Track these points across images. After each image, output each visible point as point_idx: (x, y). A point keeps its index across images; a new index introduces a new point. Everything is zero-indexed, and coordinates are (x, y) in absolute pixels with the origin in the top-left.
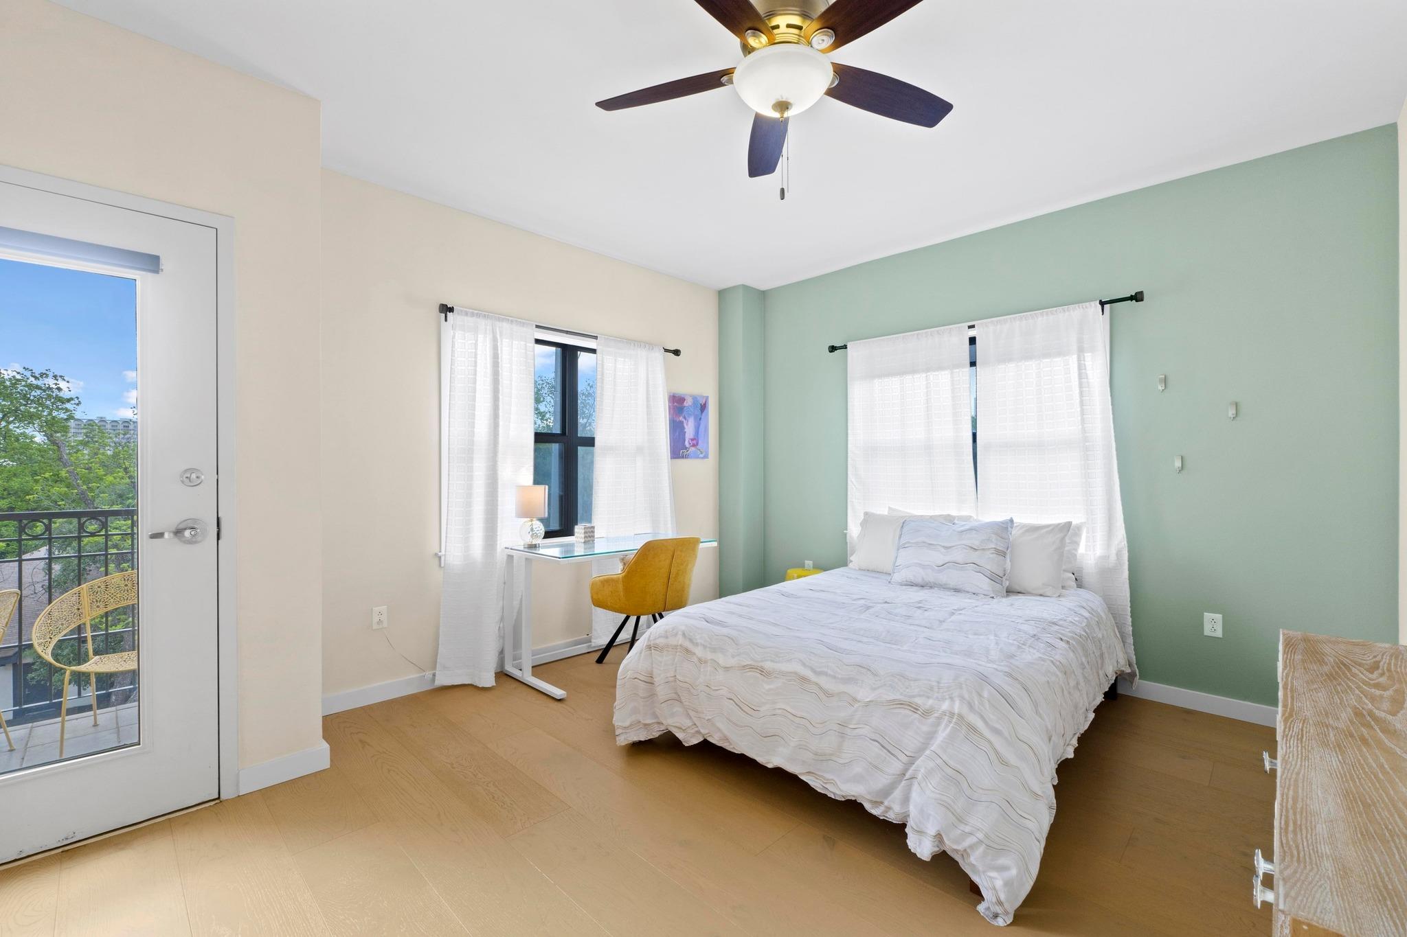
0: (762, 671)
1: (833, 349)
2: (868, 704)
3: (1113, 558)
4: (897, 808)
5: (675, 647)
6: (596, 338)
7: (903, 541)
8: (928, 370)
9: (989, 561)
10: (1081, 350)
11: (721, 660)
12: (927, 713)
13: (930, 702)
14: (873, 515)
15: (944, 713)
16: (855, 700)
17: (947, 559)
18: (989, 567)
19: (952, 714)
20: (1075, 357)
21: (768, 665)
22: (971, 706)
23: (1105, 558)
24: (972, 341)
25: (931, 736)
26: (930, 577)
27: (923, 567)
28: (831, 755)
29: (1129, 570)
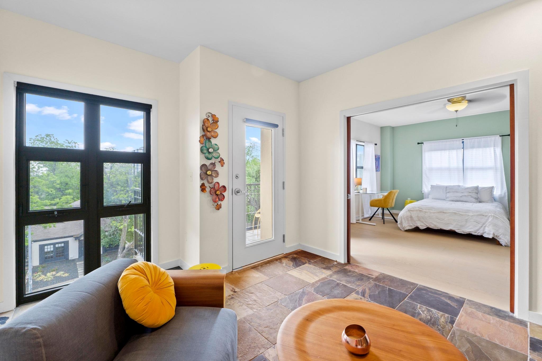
0: (444, 212)
1: (418, 143)
2: (472, 216)
3: (503, 194)
4: (481, 232)
5: (417, 210)
6: (364, 142)
7: (447, 191)
8: (449, 150)
9: (474, 195)
10: (494, 146)
11: (431, 211)
12: (486, 216)
13: (486, 214)
14: (433, 186)
15: (490, 216)
16: (469, 215)
17: (462, 195)
18: (474, 196)
19: (492, 216)
20: (493, 148)
21: (444, 211)
22: (495, 214)
23: (501, 195)
24: (463, 142)
25: (488, 219)
26: (458, 199)
27: (455, 197)
28: (464, 225)
29: (508, 197)
